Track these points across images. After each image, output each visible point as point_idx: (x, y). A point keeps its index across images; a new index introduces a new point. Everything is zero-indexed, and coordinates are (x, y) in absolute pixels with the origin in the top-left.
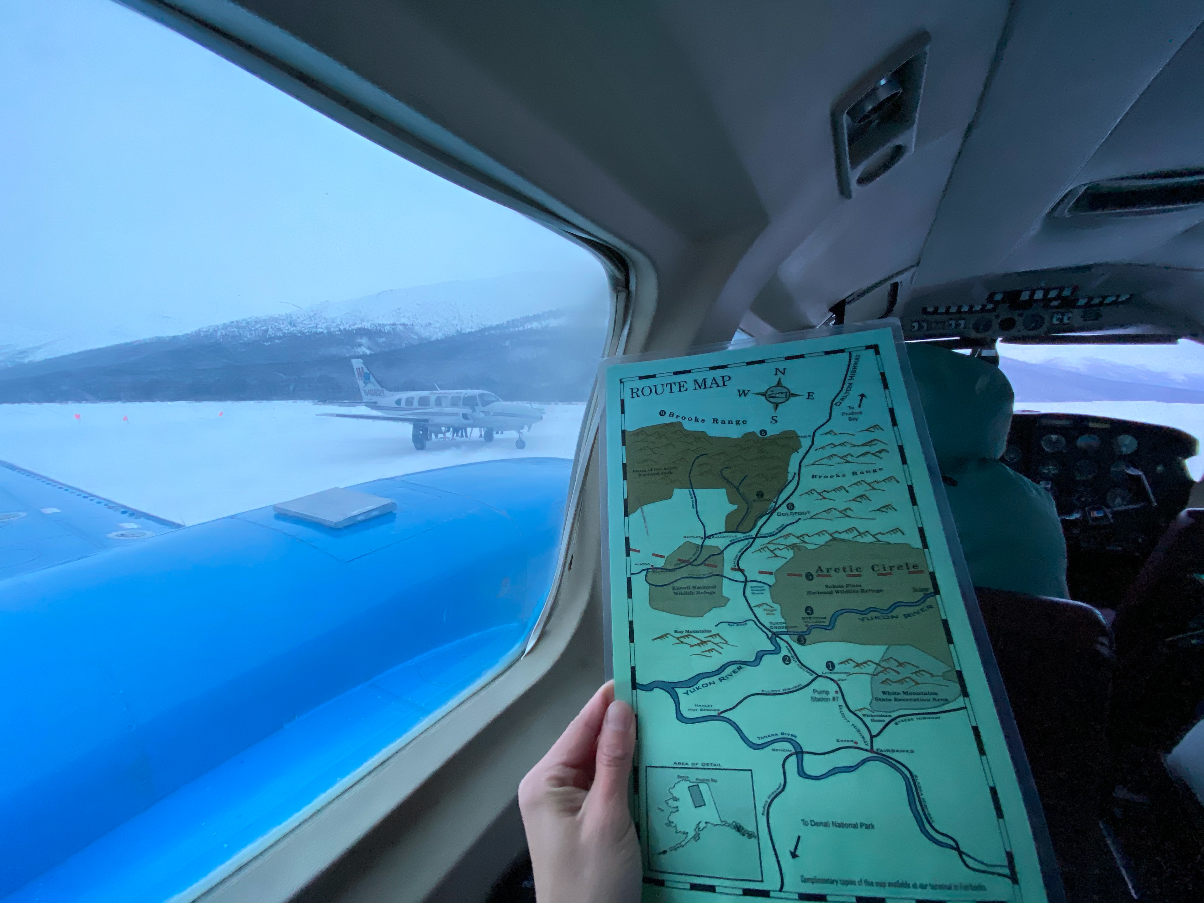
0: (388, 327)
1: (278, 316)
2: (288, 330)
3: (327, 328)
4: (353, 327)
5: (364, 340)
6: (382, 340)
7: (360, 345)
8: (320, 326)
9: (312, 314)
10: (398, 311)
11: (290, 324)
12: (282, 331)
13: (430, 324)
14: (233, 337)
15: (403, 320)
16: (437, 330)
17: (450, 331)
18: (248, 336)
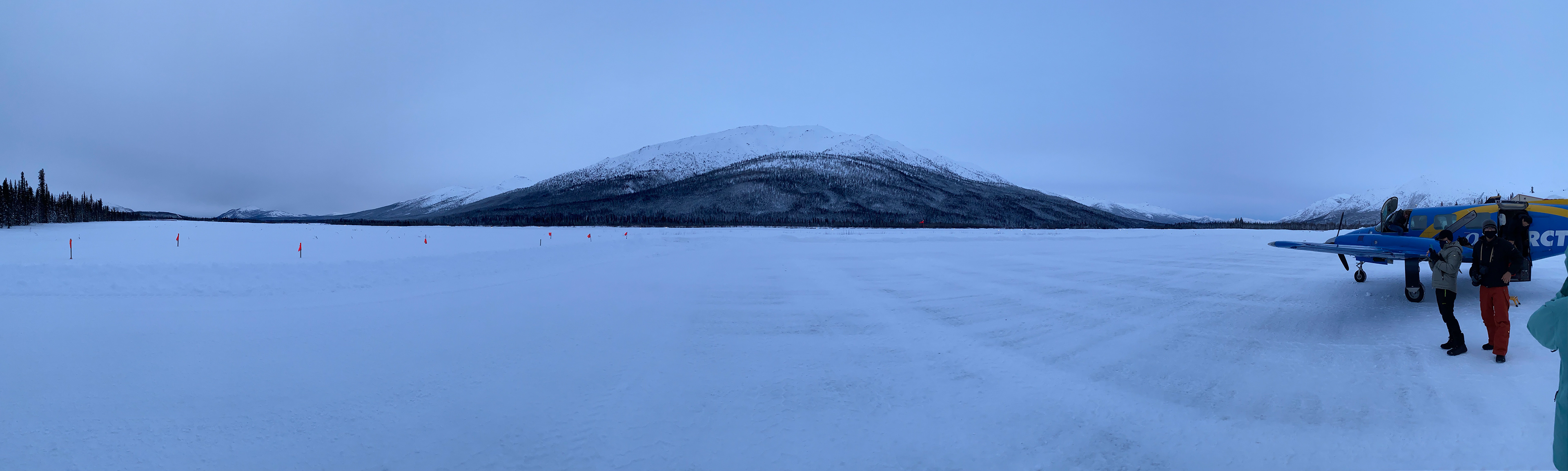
0: (646, 173)
1: (579, 171)
2: (584, 180)
3: (607, 176)
4: (623, 174)
5: (630, 183)
6: (642, 182)
7: (628, 187)
8: (603, 175)
9: (599, 167)
10: (653, 161)
11: (586, 175)
12: (580, 180)
13: (674, 169)
14: (555, 186)
15: (657, 167)
16: (680, 174)
17: (689, 173)
18: (563, 186)
